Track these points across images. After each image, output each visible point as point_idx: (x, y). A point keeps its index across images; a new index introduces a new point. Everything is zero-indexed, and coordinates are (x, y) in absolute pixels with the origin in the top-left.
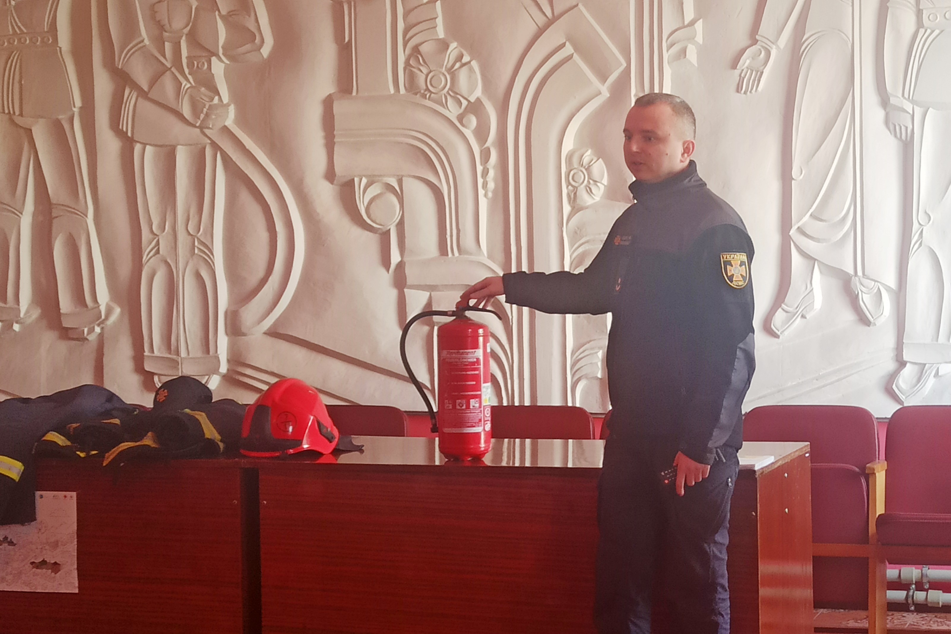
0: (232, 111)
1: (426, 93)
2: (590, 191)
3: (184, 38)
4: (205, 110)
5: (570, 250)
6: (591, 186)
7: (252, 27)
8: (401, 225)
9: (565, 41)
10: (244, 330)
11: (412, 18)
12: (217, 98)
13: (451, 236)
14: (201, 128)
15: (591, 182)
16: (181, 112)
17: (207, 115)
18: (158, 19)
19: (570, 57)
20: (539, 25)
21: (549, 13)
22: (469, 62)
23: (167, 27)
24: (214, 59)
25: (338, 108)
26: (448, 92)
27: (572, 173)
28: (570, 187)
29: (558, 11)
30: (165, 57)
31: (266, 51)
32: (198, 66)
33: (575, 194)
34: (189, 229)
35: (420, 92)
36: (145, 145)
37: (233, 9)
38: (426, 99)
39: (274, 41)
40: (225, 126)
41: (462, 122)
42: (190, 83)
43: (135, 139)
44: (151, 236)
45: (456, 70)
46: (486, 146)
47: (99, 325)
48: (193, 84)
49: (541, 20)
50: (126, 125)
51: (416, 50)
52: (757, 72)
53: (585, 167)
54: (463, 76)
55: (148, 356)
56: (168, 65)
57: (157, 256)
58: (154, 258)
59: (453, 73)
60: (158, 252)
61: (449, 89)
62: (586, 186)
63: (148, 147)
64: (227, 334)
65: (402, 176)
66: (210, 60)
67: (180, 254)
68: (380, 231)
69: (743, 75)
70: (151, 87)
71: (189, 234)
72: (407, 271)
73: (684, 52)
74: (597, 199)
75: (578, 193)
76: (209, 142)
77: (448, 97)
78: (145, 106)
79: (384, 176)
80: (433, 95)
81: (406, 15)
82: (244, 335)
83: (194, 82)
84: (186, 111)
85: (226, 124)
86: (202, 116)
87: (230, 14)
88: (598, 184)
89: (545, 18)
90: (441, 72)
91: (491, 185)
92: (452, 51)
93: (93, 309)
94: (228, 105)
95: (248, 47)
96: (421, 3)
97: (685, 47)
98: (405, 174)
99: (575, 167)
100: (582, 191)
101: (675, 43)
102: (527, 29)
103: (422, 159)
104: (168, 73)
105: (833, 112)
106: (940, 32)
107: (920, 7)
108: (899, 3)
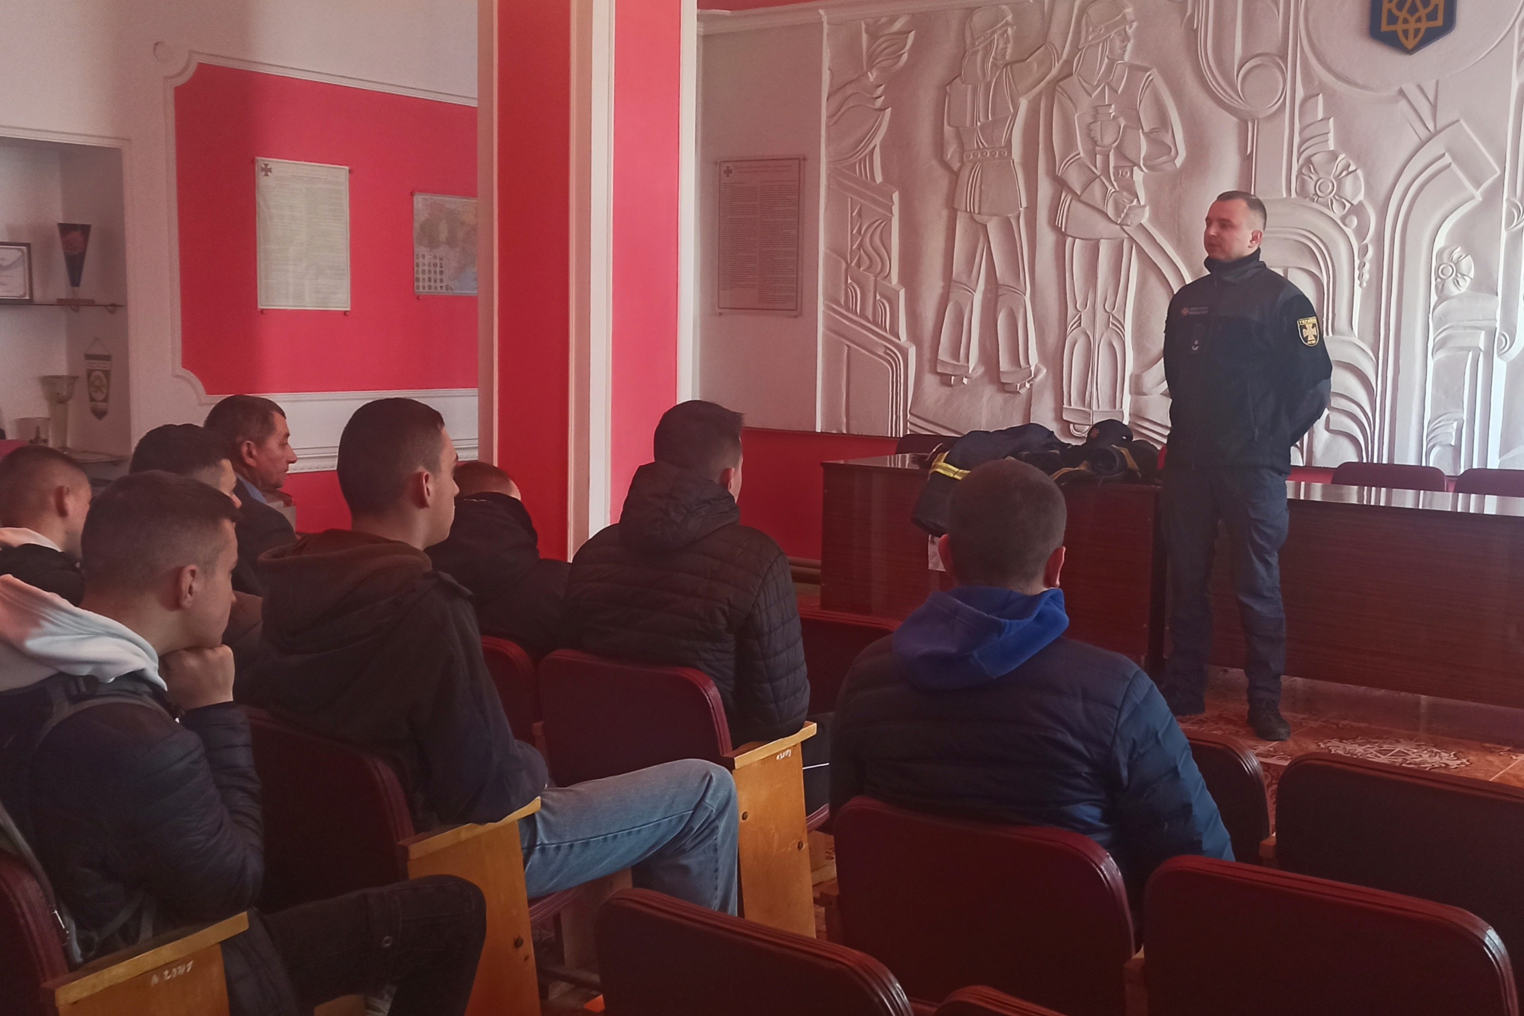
0: (1147, 212)
1: (1314, 197)
2: (1457, 284)
3: (1112, 151)
4: (1125, 211)
5: (1434, 333)
7: (1169, 142)
9: (1443, 152)
10: (1145, 390)
11: (1307, 133)
12: (1136, 200)
14: (1121, 225)
16: (1106, 212)
17: (1127, 214)
18: (1092, 136)
20: (1422, 138)
23: (1099, 142)
24: (1135, 168)
26: (1334, 196)
28: (1439, 280)
29: (1439, 127)
30: (1096, 167)
31: (1179, 162)
32: (1122, 174)
33: (1443, 285)
34: (1106, 307)
35: (1309, 196)
36: (1075, 238)
37: (1155, 127)
38: (1314, 202)
39: (1187, 152)
40: (1141, 224)
41: (1345, 223)
42: (1115, 189)
43: (1068, 233)
44: (1075, 312)
45: (1343, 177)
46: (1366, 241)
47: (1028, 382)
48: (1117, 189)
49: (1423, 133)
50: (1062, 221)
51: (1309, 161)
54: (1348, 183)
55: (1066, 408)
56: (1098, 173)
57: (1079, 328)
58: (1076, 329)
60: (1080, 325)
62: (1454, 278)
63: (1077, 240)
64: (1130, 393)
65: (1288, 268)
66: (1132, 170)
67: (1097, 327)
70: (1083, 191)
71: (1106, 311)
74: (1463, 290)
75: (1445, 285)
76: (1127, 236)
77: (1334, 201)
78: (1078, 207)
80: (1320, 199)
81: (1302, 131)
82: (1144, 394)
83: (1118, 187)
84: (1110, 212)
85: (1142, 222)
86: (1123, 215)
87: (1152, 131)
88: (1465, 277)
89: (1427, 131)
90: (1328, 179)
91: (1366, 276)
93: (1025, 369)
94: (1144, 206)
95: (1164, 158)
96: (1316, 120)
98: (1290, 265)
99: (1445, 261)
100: (1449, 283)
102: (1410, 144)
103: (1307, 253)
104: (1098, 180)
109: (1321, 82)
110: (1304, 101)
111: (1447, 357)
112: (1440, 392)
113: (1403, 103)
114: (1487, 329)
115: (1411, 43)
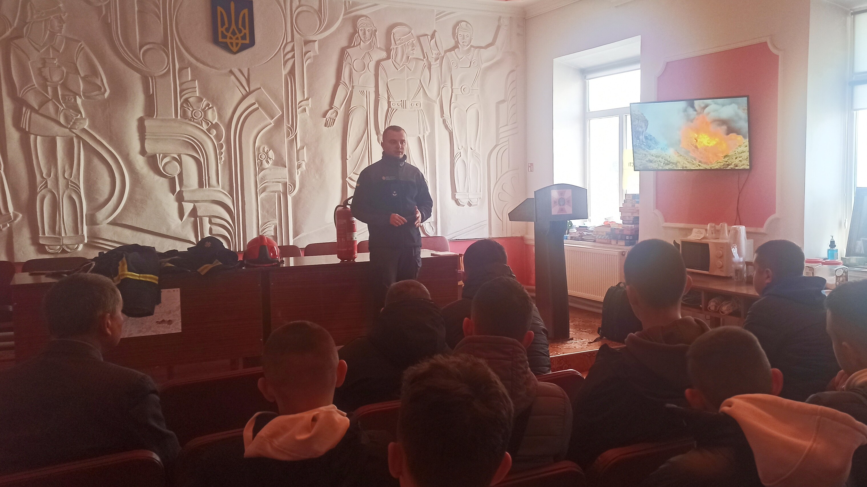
0: (87, 122)
1: (192, 119)
2: (268, 162)
3: (59, 86)
4: (72, 120)
5: (260, 185)
6: (268, 160)
7: (99, 83)
8: (180, 175)
9: (255, 102)
10: (98, 222)
11: (184, 86)
12: (79, 115)
13: (205, 180)
14: (70, 129)
15: (268, 158)
16: (59, 120)
17: (74, 123)
18: (43, 75)
19: (257, 108)
20: (243, 94)
21: (248, 91)
22: (212, 107)
23: (49, 79)
24: (77, 97)
25: (147, 123)
26: (202, 119)
27: (260, 155)
28: (259, 161)
29: (252, 89)
30: (48, 94)
31: (106, 95)
32: (68, 99)
33: (261, 163)
34: (65, 176)
35: (188, 118)
36: (36, 135)
37: (88, 74)
38: (191, 121)
40: (84, 128)
41: (210, 132)
42: (63, 107)
43: (31, 132)
44: (42, 179)
45: (206, 110)
46: (221, 142)
47: (9, 223)
49: (244, 92)
50: (25, 125)
51: (186, 101)
52: (333, 119)
53: (265, 153)
54: (210, 112)
56: (50, 97)
57: (46, 189)
58: (44, 190)
59: (205, 111)
60: (46, 187)
61: (203, 118)
62: (266, 160)
63: (38, 137)
64: (86, 225)
65: (181, 154)
66: (75, 98)
67: (60, 188)
68: (170, 177)
69: (327, 120)
70: (40, 108)
71: (65, 178)
72: (184, 194)
73: (305, 110)
74: (270, 165)
76: (76, 135)
77: (203, 121)
78: (35, 116)
79: (171, 154)
80: (195, 120)
81: (181, 84)
82: (98, 224)
83: (66, 107)
84: (62, 120)
85: (85, 127)
86: (71, 123)
87: (86, 76)
88: (271, 159)
89: (246, 92)
90: (199, 110)
91: (223, 158)
92: (204, 102)
93: (5, 215)
94: (85, 119)
95: (97, 93)
96: (188, 80)
97: (306, 108)
98: (182, 153)
99: (261, 152)
100: (264, 162)
101: (301, 106)
102: (238, 96)
103: (190, 147)
104: (50, 102)
105: (360, 136)
106: (396, 110)
107: (390, 101)
108: (383, 99)
109: (189, 61)
110: (180, 70)
111: (266, 196)
112: (265, 212)
113: (233, 77)
114: (283, 183)
115: (235, 49)
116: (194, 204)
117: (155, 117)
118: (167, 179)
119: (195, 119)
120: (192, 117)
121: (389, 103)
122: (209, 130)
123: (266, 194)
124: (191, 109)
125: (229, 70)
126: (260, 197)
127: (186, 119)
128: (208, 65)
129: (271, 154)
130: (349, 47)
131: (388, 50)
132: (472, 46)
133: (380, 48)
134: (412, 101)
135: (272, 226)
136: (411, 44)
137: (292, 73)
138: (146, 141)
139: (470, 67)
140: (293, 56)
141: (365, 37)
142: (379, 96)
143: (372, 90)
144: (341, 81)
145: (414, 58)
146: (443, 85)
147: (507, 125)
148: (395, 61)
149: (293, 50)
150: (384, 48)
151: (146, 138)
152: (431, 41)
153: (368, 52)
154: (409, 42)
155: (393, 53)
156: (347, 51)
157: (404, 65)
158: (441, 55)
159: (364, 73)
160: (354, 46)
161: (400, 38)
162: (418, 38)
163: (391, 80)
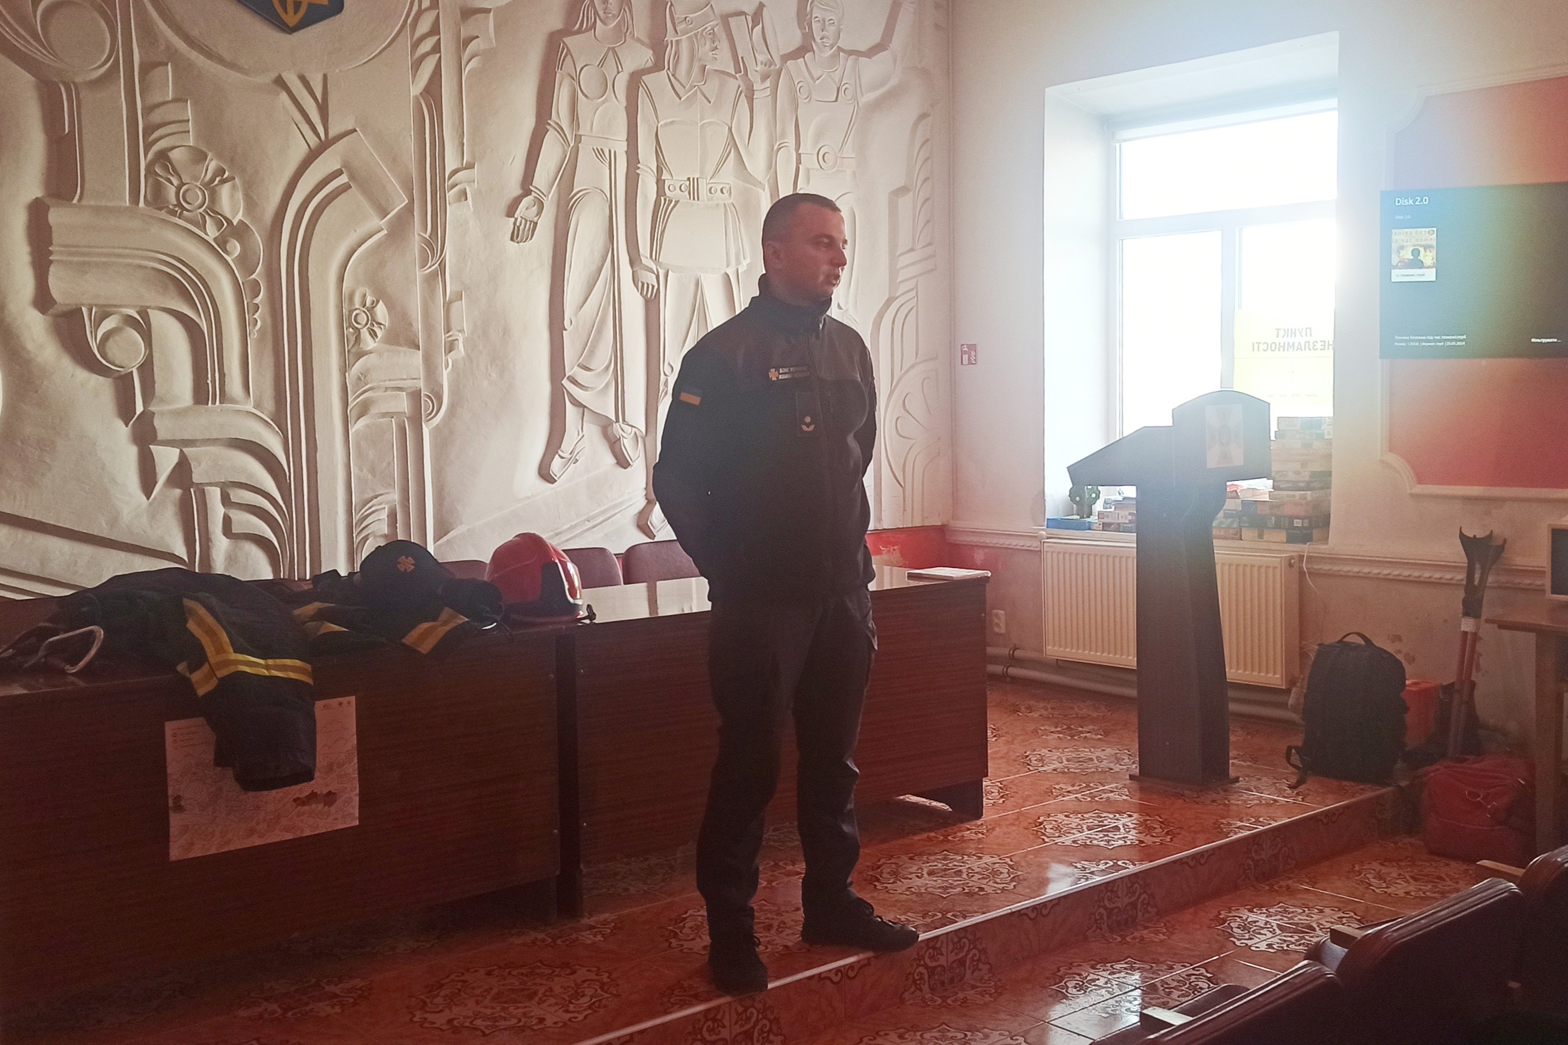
1: (177, 209)
2: (373, 334)
5: (352, 398)
6: (374, 328)
8: (147, 368)
9: (339, 168)
11: (157, 117)
13: (214, 381)
15: (374, 323)
19: (348, 186)
21: (323, 135)
22: (231, 178)
25: (56, 217)
26: (204, 210)
27: (354, 313)
28: (351, 330)
29: (332, 134)
35: (168, 207)
41: (226, 249)
45: (216, 185)
46: (255, 276)
49: (313, 141)
52: (531, 222)
53: (367, 309)
59: (212, 189)
61: (208, 207)
62: (369, 328)
65: (149, 307)
68: (116, 375)
69: (518, 224)
72: (156, 423)
73: (464, 194)
74: (378, 342)
75: (360, 336)
79: (121, 306)
80: (185, 212)
88: (381, 327)
89: (317, 139)
91: (260, 324)
92: (209, 162)
96: (167, 99)
97: (465, 189)
98: (148, 304)
99: (357, 306)
100: (365, 333)
101: (457, 185)
102: (299, 151)
103: (171, 287)
105: (594, 267)
106: (677, 202)
107: (663, 178)
108: (646, 172)
109: (169, 47)
110: (146, 69)
111: (367, 426)
112: (365, 470)
113: (284, 96)
114: (409, 391)
115: (291, 19)
116: (181, 451)
117: (75, 201)
118: (110, 380)
119: (188, 211)
120: (179, 205)
121: (660, 182)
122: (222, 242)
123: (368, 422)
124: (175, 182)
125: (273, 75)
126: (354, 430)
127: (160, 209)
128: (221, 60)
129: (381, 311)
130: (567, 31)
131: (658, 45)
132: (840, 49)
133: (639, 40)
134: (711, 181)
135: (384, 508)
136: (710, 34)
137: (433, 91)
138: (52, 269)
139: (836, 101)
140: (436, 49)
141: (606, 9)
142: (639, 165)
143: (621, 148)
144: (549, 121)
145: (716, 71)
146: (777, 144)
147: (912, 250)
148: (673, 75)
149: (435, 30)
150: (647, 41)
151: (51, 262)
152: (754, 31)
153: (614, 48)
154: (706, 28)
155: (669, 53)
156: (564, 43)
157: (695, 86)
158: (776, 65)
159: (603, 102)
160: (579, 32)
161: (686, 18)
162: (725, 19)
163: (666, 124)
